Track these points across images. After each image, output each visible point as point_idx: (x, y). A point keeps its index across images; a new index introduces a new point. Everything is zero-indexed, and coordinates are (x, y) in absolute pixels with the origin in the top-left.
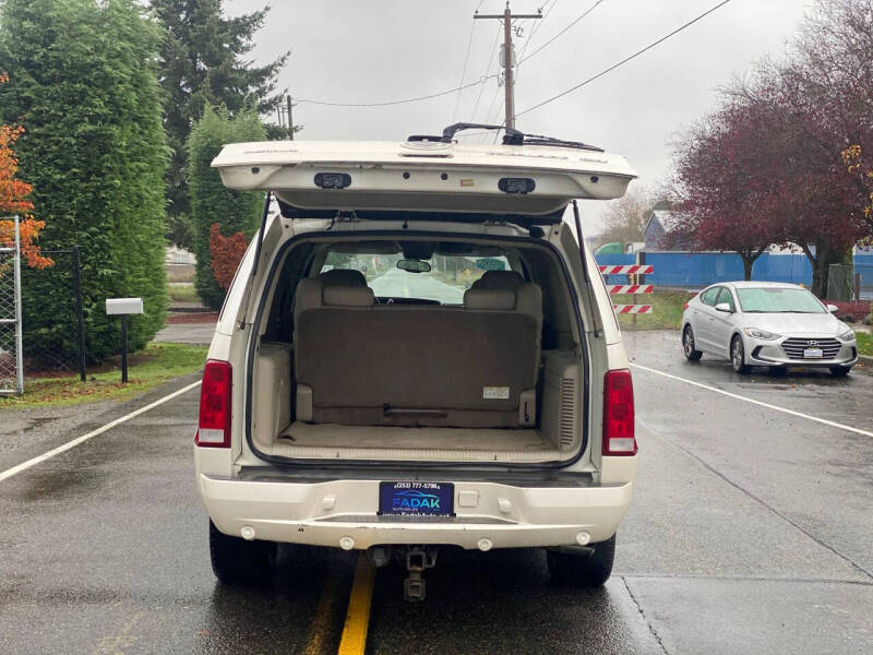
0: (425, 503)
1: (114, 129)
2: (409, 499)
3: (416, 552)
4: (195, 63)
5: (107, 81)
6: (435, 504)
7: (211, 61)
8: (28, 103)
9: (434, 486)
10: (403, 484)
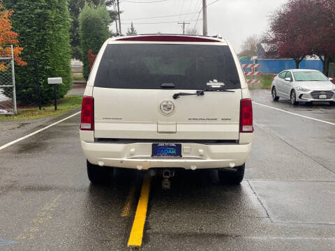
0: (170, 152)
1: (49, 12)
2: (164, 150)
3: (167, 170)
6: (174, 152)
8: (15, 1)
9: (173, 145)
10: (161, 144)
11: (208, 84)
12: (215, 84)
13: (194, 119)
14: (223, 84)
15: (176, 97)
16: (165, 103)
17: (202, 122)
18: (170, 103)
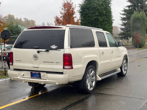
2: (35, 75)
4: (138, 4)
5: (98, 9)
7: (141, 3)
8: (87, 14)
9: (37, 73)
10: (33, 72)
11: (51, 47)
12: (54, 47)
13: (45, 62)
14: (57, 47)
16: (35, 55)
17: (48, 63)
18: (36, 55)
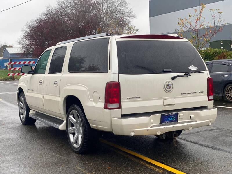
0: (171, 119)
2: (168, 118)
3: (175, 133)
6: (174, 119)
9: (174, 114)
10: (167, 114)
12: (193, 68)
13: (184, 94)
14: (197, 68)
15: (173, 78)
16: (167, 84)
17: (188, 95)
18: (170, 83)
